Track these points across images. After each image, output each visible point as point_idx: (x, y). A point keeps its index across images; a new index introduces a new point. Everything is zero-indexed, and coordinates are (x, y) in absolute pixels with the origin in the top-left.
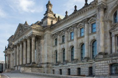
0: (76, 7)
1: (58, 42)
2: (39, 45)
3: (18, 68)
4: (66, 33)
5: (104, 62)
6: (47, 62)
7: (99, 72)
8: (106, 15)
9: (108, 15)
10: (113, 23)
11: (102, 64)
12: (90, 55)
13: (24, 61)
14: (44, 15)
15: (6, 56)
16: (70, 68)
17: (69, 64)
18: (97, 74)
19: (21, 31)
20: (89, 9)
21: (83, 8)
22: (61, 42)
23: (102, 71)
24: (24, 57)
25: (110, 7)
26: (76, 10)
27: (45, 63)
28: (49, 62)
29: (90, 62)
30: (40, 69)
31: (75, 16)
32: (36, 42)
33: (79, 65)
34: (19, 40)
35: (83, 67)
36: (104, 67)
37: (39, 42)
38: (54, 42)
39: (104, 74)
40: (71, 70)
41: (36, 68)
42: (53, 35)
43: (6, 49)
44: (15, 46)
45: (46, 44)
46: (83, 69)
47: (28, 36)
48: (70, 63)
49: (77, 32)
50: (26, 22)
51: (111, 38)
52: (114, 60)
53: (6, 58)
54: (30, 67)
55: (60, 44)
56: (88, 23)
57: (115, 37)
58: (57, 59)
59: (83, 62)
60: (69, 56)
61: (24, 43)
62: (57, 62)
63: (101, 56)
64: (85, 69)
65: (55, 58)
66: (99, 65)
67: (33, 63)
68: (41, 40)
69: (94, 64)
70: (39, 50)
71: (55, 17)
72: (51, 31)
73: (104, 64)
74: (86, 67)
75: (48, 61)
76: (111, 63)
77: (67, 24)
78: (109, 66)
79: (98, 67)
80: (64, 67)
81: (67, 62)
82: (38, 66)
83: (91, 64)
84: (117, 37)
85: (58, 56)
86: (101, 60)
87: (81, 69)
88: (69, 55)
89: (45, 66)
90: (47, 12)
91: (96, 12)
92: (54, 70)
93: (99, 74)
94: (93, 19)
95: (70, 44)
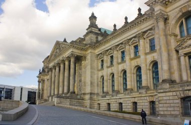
0: (126, 18)
1: (105, 65)
2: (80, 69)
3: (52, 99)
4: (115, 52)
5: (171, 94)
6: (90, 92)
7: (165, 109)
8: (168, 27)
9: (171, 27)
10: (179, 37)
11: (168, 98)
12: (150, 84)
13: (61, 89)
14: (87, 30)
15: (39, 82)
16: (121, 101)
17: (119, 95)
18: (162, 113)
19: (58, 50)
20: (144, 20)
21: (136, 19)
22: (109, 64)
23: (169, 109)
24: (61, 84)
25: (173, 17)
26: (126, 22)
27: (88, 94)
28: (93, 92)
29: (151, 93)
30: (81, 101)
31: (126, 29)
32: (77, 65)
33: (134, 97)
34: (56, 61)
35: (141, 101)
36: (171, 101)
37: (81, 65)
38: (100, 64)
39: (173, 113)
40: (123, 105)
41: (76, 100)
42: (99, 55)
43: (40, 73)
44: (51, 70)
45: (89, 67)
46: (141, 104)
47: (67, 56)
48: (122, 95)
49: (129, 51)
50: (65, 39)
51: (179, 59)
52: (187, 92)
53: (39, 85)
54: (67, 98)
55: (108, 67)
56: (145, 39)
57: (185, 57)
58: (103, 87)
59: (140, 93)
60: (121, 85)
61: (62, 66)
62: (103, 92)
63: (167, 86)
64: (143, 104)
65: (102, 86)
66: (165, 98)
67: (72, 93)
68: (83, 62)
69: (156, 97)
70: (80, 76)
71: (101, 32)
72: (95, 50)
73: (171, 98)
74: (145, 101)
75: (91, 90)
76: (182, 96)
77: (116, 41)
78: (179, 100)
79: (163, 102)
80: (113, 100)
81: (118, 92)
82: (79, 97)
83: (152, 96)
84: (187, 58)
85: (105, 84)
86: (167, 90)
87: (138, 104)
88: (121, 83)
89: (87, 97)
90: (90, 26)
91: (153, 23)
92: (99, 104)
93: (166, 113)
94: (150, 33)
95: (121, 67)
